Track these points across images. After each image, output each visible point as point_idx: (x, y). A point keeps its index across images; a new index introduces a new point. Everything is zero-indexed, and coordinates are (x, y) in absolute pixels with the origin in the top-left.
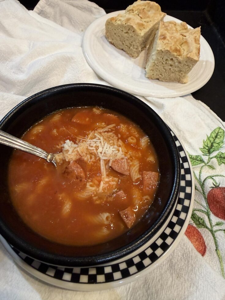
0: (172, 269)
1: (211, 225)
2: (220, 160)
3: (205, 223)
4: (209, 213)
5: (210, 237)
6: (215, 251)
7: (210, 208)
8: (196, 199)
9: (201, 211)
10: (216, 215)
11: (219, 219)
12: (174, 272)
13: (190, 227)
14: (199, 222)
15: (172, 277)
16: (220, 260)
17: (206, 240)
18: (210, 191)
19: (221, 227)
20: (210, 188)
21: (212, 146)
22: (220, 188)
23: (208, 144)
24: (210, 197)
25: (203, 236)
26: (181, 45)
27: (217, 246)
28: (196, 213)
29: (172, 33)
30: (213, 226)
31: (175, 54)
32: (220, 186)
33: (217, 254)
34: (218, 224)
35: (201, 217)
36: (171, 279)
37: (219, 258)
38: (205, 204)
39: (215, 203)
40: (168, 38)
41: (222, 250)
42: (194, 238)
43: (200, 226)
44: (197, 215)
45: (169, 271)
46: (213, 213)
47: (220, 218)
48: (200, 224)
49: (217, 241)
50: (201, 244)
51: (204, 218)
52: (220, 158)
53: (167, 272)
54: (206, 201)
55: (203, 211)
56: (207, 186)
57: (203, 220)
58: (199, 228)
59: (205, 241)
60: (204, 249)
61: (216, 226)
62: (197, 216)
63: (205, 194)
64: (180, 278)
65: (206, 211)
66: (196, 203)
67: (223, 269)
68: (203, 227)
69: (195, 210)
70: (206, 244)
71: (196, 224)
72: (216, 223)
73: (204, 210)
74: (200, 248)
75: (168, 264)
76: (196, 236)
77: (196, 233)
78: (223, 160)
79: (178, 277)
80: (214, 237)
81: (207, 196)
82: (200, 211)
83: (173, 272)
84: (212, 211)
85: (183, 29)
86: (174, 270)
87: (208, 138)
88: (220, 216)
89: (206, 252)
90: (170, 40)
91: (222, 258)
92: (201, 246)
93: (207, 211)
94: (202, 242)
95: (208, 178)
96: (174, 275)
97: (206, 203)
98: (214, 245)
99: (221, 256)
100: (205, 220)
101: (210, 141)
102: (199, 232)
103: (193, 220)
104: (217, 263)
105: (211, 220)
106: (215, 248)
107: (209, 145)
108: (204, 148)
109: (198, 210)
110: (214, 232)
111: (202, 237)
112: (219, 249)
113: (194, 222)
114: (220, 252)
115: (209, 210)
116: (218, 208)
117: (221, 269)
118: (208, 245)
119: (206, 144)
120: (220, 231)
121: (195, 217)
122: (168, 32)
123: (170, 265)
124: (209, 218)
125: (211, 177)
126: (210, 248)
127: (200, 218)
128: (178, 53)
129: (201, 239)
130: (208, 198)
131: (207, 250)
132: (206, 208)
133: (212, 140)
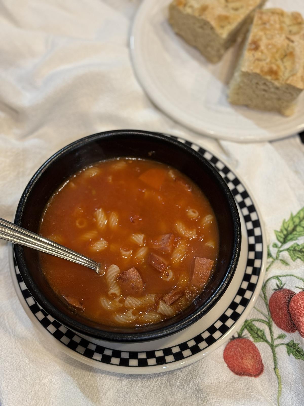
0: (199, 393)
1: (272, 338)
2: (294, 253)
3: (265, 336)
4: (271, 323)
5: (268, 354)
6: (273, 369)
7: (272, 317)
8: (256, 306)
9: (262, 321)
10: (279, 325)
11: (282, 331)
12: (201, 396)
13: (246, 341)
14: (258, 335)
15: (198, 402)
16: (279, 381)
17: (263, 356)
18: (273, 294)
19: (283, 340)
20: (273, 290)
21: (294, 229)
22: (284, 290)
23: (288, 227)
24: (272, 303)
25: (261, 352)
26: (282, 59)
27: (276, 364)
28: (255, 324)
29: (272, 37)
30: (275, 339)
31: (269, 78)
32: (284, 287)
33: (276, 373)
34: (280, 337)
35: (261, 329)
36: (196, 403)
37: (278, 378)
38: (266, 311)
39: (277, 310)
40: (262, 47)
41: (280, 368)
42: (250, 355)
43: (258, 340)
44: (255, 326)
45: (195, 395)
46: (275, 323)
47: (282, 329)
48: (259, 336)
49: (276, 358)
50: (258, 362)
51: (264, 329)
52: (293, 251)
53: (192, 396)
54: (267, 308)
55: (263, 321)
56: (270, 288)
57: (262, 332)
58: (257, 342)
59: (262, 359)
60: (261, 367)
61: (277, 339)
62: (255, 328)
63: (267, 298)
64: (207, 402)
65: (267, 320)
66: (256, 311)
67: (280, 391)
68: (262, 340)
69: (253, 321)
70: (263, 362)
71: (253, 337)
72: (277, 336)
73: (265, 320)
74: (257, 365)
75: (195, 388)
76: (252, 353)
77: (253, 348)
78: (297, 254)
79: (204, 402)
80: (273, 354)
81: (269, 301)
82: (260, 322)
83: (199, 396)
84: (274, 321)
85: (294, 24)
86: (201, 394)
87: (292, 218)
88: (282, 327)
89: (264, 370)
90: (265, 51)
91: (281, 378)
92: (258, 364)
93: (269, 320)
94: (259, 360)
95: (272, 279)
96: (200, 399)
97: (268, 310)
98: (273, 363)
99: (280, 376)
100: (265, 332)
101: (294, 223)
102: (256, 347)
103: (250, 332)
104: (275, 384)
105: (273, 332)
106: (273, 367)
107: (290, 229)
108: (282, 231)
109: (258, 320)
110: (275, 347)
111: (259, 353)
112: (278, 367)
113: (251, 335)
114: (279, 371)
115: (271, 320)
116: (281, 316)
117: (278, 391)
118: (265, 363)
119: (286, 226)
120: (282, 345)
121: (253, 328)
122: (265, 34)
123: (196, 389)
124: (270, 329)
125: (277, 277)
126: (268, 367)
127: (259, 329)
128: (273, 76)
129: (258, 357)
130: (270, 303)
131: (264, 368)
132: (268, 317)
133: (297, 221)
